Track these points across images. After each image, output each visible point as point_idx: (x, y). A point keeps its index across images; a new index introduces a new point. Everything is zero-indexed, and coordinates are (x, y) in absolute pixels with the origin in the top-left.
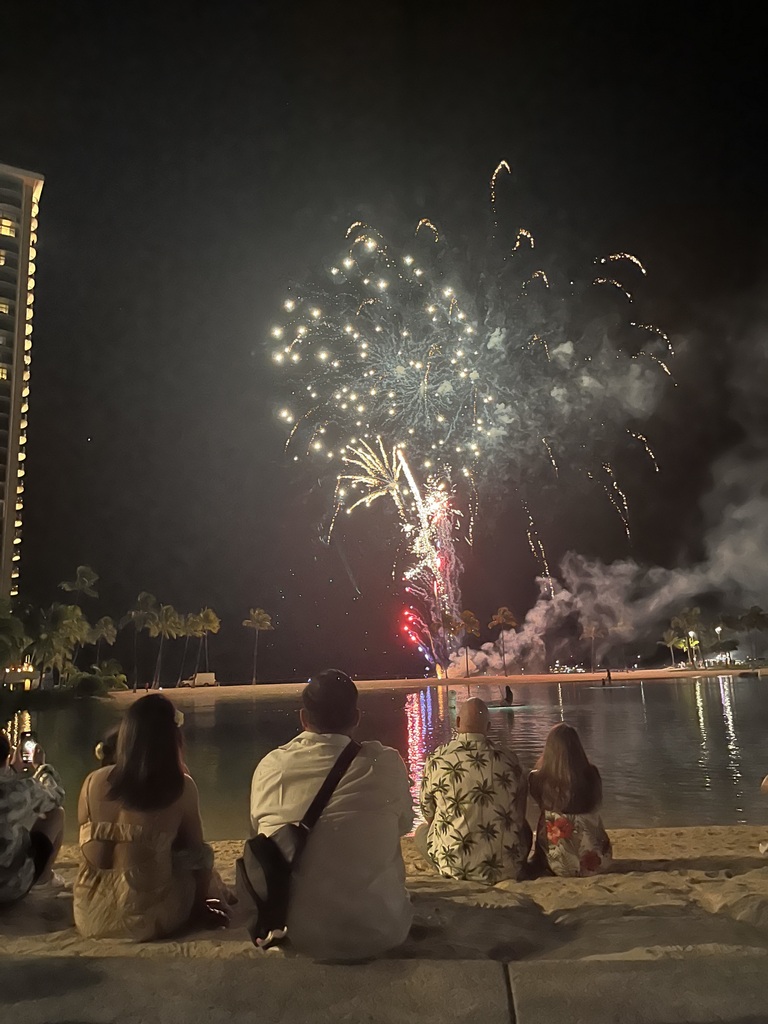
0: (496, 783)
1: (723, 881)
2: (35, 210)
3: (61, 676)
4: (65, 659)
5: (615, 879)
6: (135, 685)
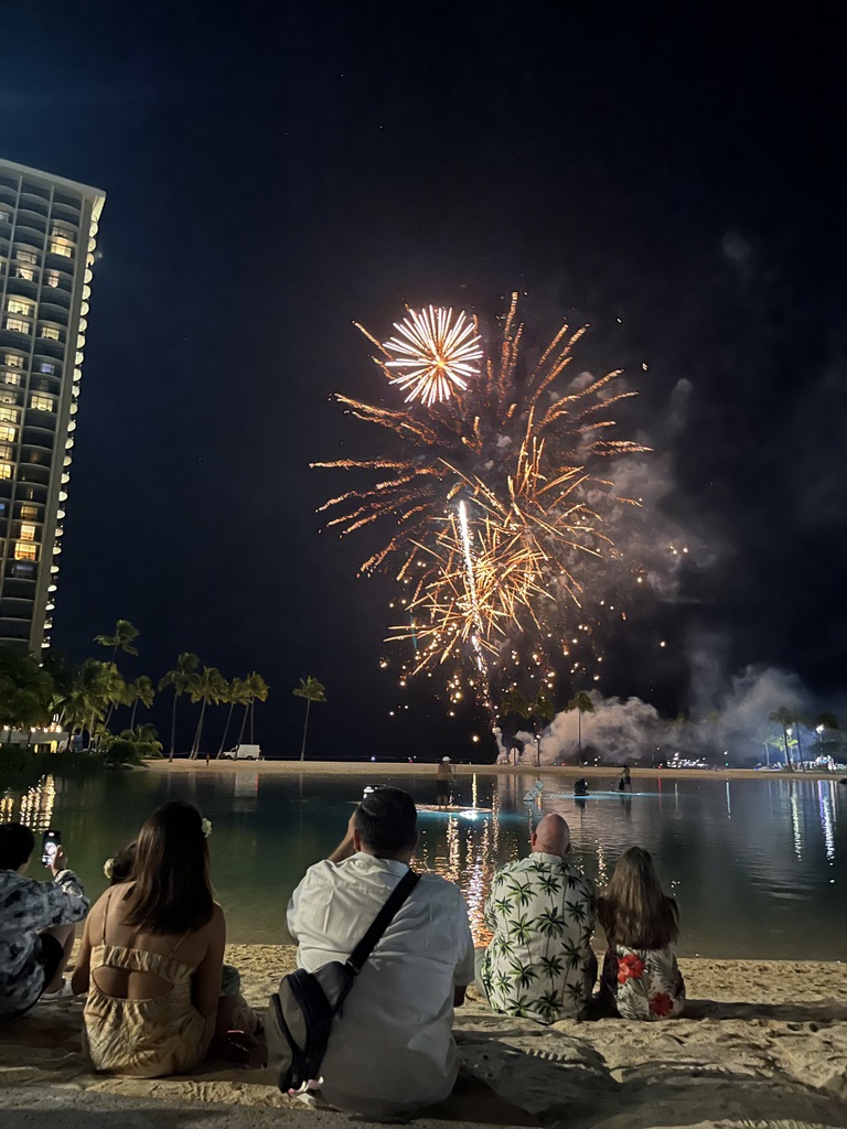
0: (567, 913)
2: (94, 230)
3: (92, 739)
4: (97, 721)
5: (687, 1026)
6: (171, 754)
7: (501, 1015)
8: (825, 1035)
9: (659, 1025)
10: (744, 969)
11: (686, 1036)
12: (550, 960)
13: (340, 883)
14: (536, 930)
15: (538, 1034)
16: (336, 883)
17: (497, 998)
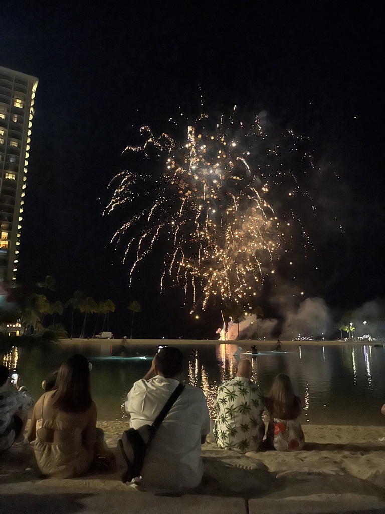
0: (252, 404)
1: (359, 457)
2: (33, 96)
3: (35, 330)
4: (37, 322)
5: (305, 454)
6: (71, 336)
7: (222, 450)
8: (367, 457)
9: (293, 453)
10: (331, 429)
11: (305, 458)
12: (244, 425)
13: (149, 389)
14: (237, 412)
15: (238, 458)
16: (147, 389)
17: (220, 442)
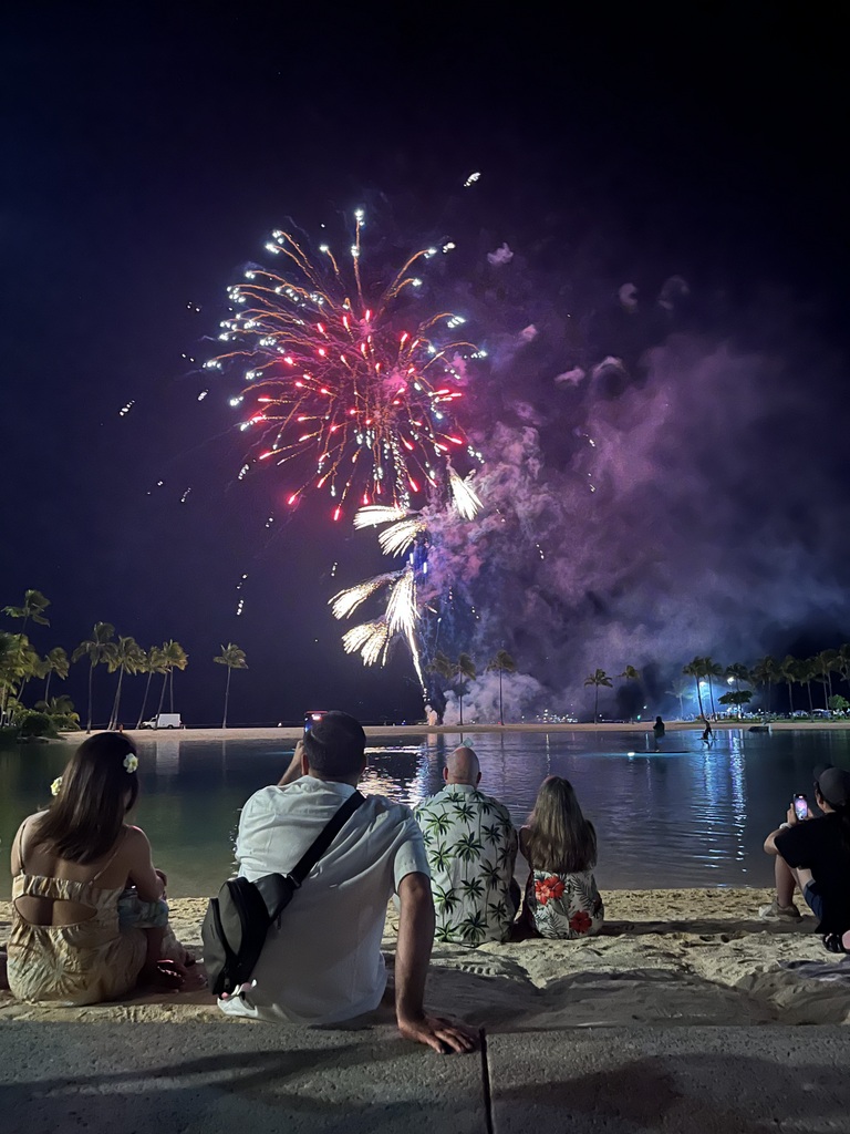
0: (484, 837)
1: (719, 945)
4: (10, 695)
5: (604, 941)
6: (89, 726)
8: (736, 944)
10: (659, 897)
11: (605, 949)
12: (470, 882)
14: (455, 856)
